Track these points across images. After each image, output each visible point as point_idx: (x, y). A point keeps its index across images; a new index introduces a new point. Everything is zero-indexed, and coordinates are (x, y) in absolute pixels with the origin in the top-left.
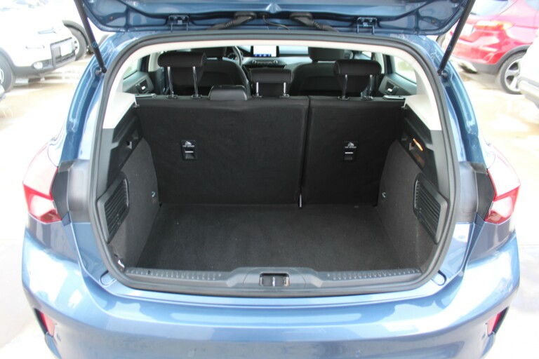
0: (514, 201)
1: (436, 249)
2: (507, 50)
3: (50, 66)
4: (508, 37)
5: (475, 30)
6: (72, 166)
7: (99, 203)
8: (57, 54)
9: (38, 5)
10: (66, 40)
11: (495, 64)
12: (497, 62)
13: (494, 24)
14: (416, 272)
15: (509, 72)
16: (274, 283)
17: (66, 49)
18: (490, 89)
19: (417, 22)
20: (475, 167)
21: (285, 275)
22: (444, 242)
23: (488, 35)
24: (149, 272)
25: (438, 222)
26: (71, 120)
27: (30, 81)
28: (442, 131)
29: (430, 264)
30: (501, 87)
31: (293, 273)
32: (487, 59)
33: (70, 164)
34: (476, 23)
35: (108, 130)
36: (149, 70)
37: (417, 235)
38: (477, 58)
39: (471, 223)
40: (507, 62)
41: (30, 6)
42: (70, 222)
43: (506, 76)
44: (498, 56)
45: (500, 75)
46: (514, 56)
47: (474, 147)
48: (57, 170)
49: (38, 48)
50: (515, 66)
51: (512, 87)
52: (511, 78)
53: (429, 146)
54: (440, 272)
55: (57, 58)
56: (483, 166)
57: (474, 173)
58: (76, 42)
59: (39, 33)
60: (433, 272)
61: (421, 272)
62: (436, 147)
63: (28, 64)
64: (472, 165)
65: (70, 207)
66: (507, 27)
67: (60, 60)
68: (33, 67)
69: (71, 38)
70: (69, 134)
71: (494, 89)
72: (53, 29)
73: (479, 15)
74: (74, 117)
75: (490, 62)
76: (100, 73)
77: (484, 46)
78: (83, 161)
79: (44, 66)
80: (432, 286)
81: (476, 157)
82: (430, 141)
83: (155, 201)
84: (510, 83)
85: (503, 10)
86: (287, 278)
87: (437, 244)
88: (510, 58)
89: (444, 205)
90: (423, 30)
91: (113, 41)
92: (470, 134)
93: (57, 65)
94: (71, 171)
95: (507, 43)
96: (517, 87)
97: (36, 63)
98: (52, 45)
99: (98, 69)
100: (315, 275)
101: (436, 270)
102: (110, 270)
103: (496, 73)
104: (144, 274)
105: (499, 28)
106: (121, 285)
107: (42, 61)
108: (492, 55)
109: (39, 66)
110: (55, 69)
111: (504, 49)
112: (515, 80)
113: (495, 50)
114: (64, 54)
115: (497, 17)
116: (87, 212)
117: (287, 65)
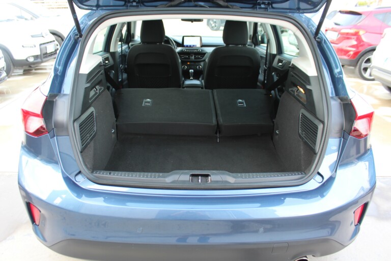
0: (370, 122)
1: (316, 157)
2: (362, 49)
3: (39, 60)
4: (363, 41)
5: (339, 36)
6: (57, 98)
7: (75, 124)
8: (44, 52)
9: (32, 19)
10: (51, 42)
11: (354, 59)
12: (356, 58)
13: (352, 31)
14: (302, 174)
15: (364, 65)
16: (200, 180)
17: (50, 49)
18: (351, 77)
19: (299, 4)
20: (341, 99)
21: (207, 176)
22: (321, 152)
23: (348, 38)
24: (110, 173)
25: (316, 139)
26: (57, 67)
27: (24, 71)
28: (318, 76)
29: (311, 168)
30: (359, 76)
31: (213, 174)
32: (349, 56)
33: (55, 96)
34: (340, 31)
35: (82, 75)
36: (111, 51)
37: (302, 152)
38: (342, 55)
39: (340, 138)
40: (363, 57)
41: (26, 19)
42: (54, 136)
43: (362, 68)
44: (356, 54)
45: (358, 67)
46: (368, 53)
47: (340, 86)
48: (47, 98)
49: (31, 47)
50: (368, 61)
51: (367, 75)
52: (365, 69)
53: (308, 87)
54: (319, 174)
55: (44, 54)
56: (347, 98)
57: (341, 104)
58: (57, 45)
59: (32, 36)
60: (313, 173)
61: (305, 174)
62: (314, 87)
63: (24, 58)
64: (339, 98)
65: (54, 125)
66: (361, 33)
67: (46, 56)
68: (27, 60)
69: (54, 41)
70: (56, 76)
71: (354, 77)
72: (42, 34)
73: (342, 25)
74: (59, 65)
75: (350, 58)
76: (78, 38)
77: (346, 47)
78: (65, 95)
79: (34, 60)
80: (313, 184)
81: (342, 93)
82: (309, 84)
83: (113, 136)
84: (365, 73)
85: (358, 22)
86: (209, 177)
87: (316, 154)
88: (365, 55)
89: (320, 127)
90: (303, 10)
91: (88, 17)
92: (337, 78)
93: (44, 60)
94: (56, 101)
95: (362, 46)
96: (370, 75)
97: (29, 57)
98: (41, 45)
99: (77, 35)
100: (229, 175)
101: (316, 172)
102: (82, 171)
103: (355, 66)
104: (107, 174)
105: (356, 34)
106: (90, 182)
107: (33, 56)
108: (352, 53)
109: (31, 60)
110: (42, 62)
111: (360, 49)
112: (369, 71)
113: (354, 49)
114: (49, 51)
115: (355, 27)
116: (67, 129)
117: (207, 53)
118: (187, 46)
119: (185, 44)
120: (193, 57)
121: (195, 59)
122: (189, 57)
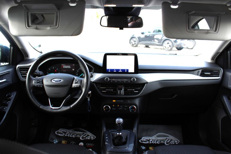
117: (147, 83)
118: (112, 71)
119: (109, 67)
120: (122, 91)
121: (125, 94)
122: (115, 90)
